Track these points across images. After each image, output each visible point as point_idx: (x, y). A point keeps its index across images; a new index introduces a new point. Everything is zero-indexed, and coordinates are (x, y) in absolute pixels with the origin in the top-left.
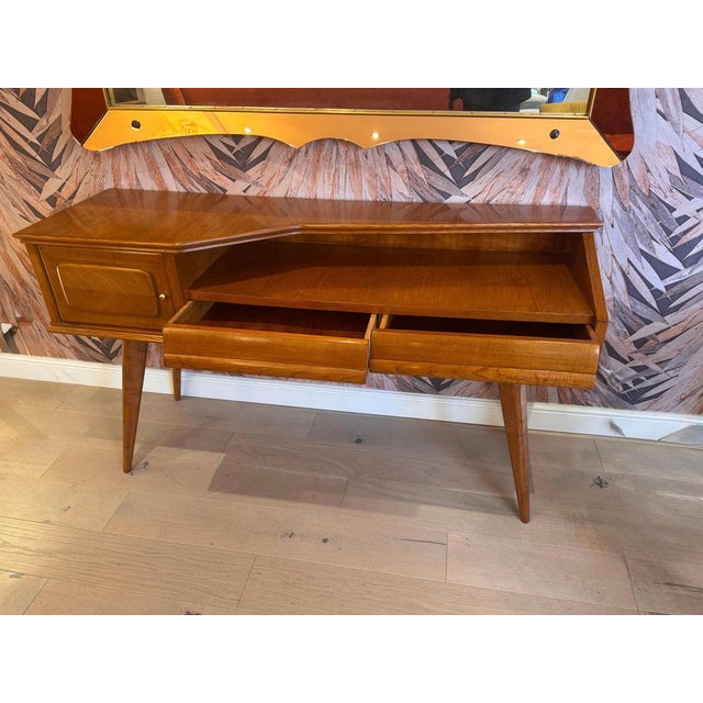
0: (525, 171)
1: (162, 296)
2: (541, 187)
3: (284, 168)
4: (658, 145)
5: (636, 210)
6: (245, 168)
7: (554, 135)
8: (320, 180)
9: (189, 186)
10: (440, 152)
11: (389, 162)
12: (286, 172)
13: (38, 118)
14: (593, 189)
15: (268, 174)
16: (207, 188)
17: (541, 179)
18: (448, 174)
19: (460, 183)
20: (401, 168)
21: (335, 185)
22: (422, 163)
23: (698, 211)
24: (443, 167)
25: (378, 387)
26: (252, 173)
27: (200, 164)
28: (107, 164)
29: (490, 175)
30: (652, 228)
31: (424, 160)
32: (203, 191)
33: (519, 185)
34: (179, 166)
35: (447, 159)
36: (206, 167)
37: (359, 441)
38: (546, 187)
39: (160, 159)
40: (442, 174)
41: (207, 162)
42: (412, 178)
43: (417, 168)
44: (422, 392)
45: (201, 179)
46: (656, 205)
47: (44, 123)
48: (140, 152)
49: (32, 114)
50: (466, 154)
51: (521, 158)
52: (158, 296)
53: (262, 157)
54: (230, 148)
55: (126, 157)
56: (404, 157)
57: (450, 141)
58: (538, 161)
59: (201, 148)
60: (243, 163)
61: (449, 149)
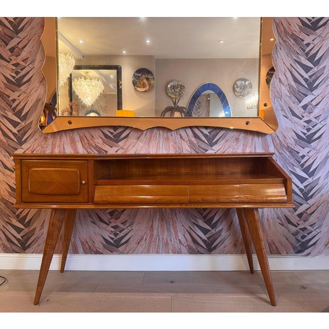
0: (237, 139)
1: (84, 182)
2: (245, 146)
3: (135, 141)
4: (286, 127)
5: (285, 154)
6: (117, 141)
7: (247, 123)
8: (151, 144)
9: (89, 150)
10: (202, 133)
11: (181, 137)
12: (136, 143)
13: (21, 122)
14: (266, 146)
15: (128, 143)
16: (98, 151)
17: (244, 142)
18: (206, 141)
19: (212, 145)
20: (186, 139)
21: (158, 148)
23: (308, 153)
24: (204, 139)
25: (178, 253)
26: (121, 144)
27: (97, 141)
28: (50, 141)
29: (223, 141)
30: (292, 161)
31: (196, 136)
32: (96, 153)
33: (236, 145)
34: (86, 141)
35: (205, 136)
36: (99, 142)
37: (172, 282)
38: (246, 145)
39: (77, 138)
40: (203, 141)
41: (100, 140)
42: (191, 144)
43: (193, 139)
44: (202, 254)
45: (96, 147)
46: (291, 151)
47: (23, 124)
48: (68, 135)
49: (18, 120)
50: (212, 134)
51: (235, 134)
52: (81, 183)
53: (126, 137)
54: (112, 133)
55: (60, 139)
56: (187, 135)
57: (206, 128)
58: (242, 135)
59: (97, 134)
60: (117, 139)
61: (206, 132)
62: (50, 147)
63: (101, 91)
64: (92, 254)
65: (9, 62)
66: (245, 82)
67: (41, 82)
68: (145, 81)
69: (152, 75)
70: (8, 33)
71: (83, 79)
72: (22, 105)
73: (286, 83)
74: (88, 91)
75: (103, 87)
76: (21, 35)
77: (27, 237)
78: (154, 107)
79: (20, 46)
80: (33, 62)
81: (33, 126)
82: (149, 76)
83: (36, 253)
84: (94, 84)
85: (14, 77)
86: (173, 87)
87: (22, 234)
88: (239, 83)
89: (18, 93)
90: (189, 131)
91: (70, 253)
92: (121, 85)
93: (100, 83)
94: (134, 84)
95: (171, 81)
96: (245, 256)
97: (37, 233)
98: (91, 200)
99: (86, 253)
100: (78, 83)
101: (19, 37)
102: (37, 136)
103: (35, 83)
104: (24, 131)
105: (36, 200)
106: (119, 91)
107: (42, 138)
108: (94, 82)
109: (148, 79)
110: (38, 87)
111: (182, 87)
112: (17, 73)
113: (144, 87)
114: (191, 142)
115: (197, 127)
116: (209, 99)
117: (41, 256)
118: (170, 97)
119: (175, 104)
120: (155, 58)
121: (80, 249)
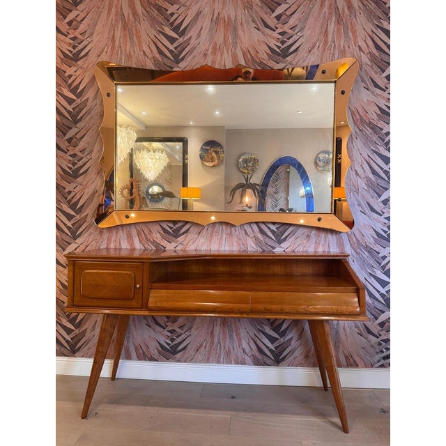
0: (308, 237)
1: (138, 286)
3: (196, 236)
5: (363, 254)
6: (177, 237)
7: (319, 220)
8: (213, 242)
9: (146, 246)
10: (269, 228)
11: (246, 233)
12: (196, 238)
13: (75, 215)
15: (188, 239)
16: (156, 247)
17: (316, 240)
18: (274, 238)
19: (280, 242)
20: (252, 235)
21: (220, 244)
22: (261, 233)
24: (271, 235)
26: (180, 239)
27: (155, 236)
28: (106, 236)
29: (293, 239)
31: (262, 232)
32: (154, 248)
33: (307, 243)
34: (144, 236)
35: (273, 232)
36: (157, 237)
37: (233, 398)
38: (319, 244)
39: (134, 232)
40: (271, 238)
41: (158, 235)
42: (257, 241)
43: (259, 236)
44: (268, 365)
45: (154, 243)
47: (78, 217)
48: (125, 230)
49: (73, 213)
50: (281, 229)
51: (306, 230)
52: (135, 287)
53: (186, 232)
54: (171, 228)
55: (117, 233)
56: (253, 230)
57: (274, 223)
58: (314, 232)
59: (156, 228)
60: (176, 234)
61: (273, 228)
62: (105, 242)
63: (165, 164)
64: (146, 360)
65: (66, 153)
66: (329, 155)
67: (98, 173)
68: (214, 154)
69: (222, 148)
70: (67, 123)
71: (145, 152)
72: (78, 197)
73: (363, 176)
74: (151, 165)
75: (168, 160)
76: (80, 125)
77: (77, 339)
78: (223, 183)
79: (78, 136)
80: (91, 152)
81: (88, 219)
82: (218, 149)
83: (86, 357)
84: (157, 157)
85: (70, 168)
86: (246, 161)
87: (72, 335)
88: (321, 156)
89: (74, 185)
90: (255, 227)
91: (123, 359)
92: (187, 159)
93: (164, 156)
94: (202, 157)
95: (243, 154)
96: (318, 369)
97: (88, 335)
98: (144, 306)
99: (139, 359)
100: (140, 156)
101: (77, 127)
102: (91, 230)
103: (92, 174)
104: (78, 225)
105: (87, 304)
106: (185, 166)
107: (98, 232)
108: (158, 155)
109: (216, 152)
110: (95, 179)
111: (255, 161)
112: (74, 164)
113: (212, 162)
114: (257, 239)
115: (263, 222)
116: (288, 170)
117: (92, 360)
118: (242, 172)
119: (247, 180)
120: (226, 128)
121: (134, 354)
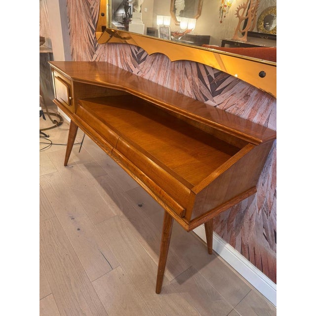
0: (247, 96)
2: (254, 110)
3: (150, 66)
6: (139, 63)
8: (160, 75)
9: (124, 66)
10: (207, 73)
11: (186, 73)
15: (145, 67)
16: (128, 68)
17: (256, 104)
18: (209, 86)
19: (214, 94)
20: (190, 77)
21: (165, 79)
22: (199, 77)
24: (207, 83)
29: (228, 94)
33: (243, 104)
34: (122, 57)
35: (210, 78)
36: (129, 59)
38: (257, 111)
39: (118, 52)
40: (206, 86)
42: (193, 84)
43: (196, 79)
45: (127, 64)
48: (114, 48)
50: (219, 77)
51: (246, 87)
53: (144, 59)
54: (136, 52)
56: (192, 72)
58: (255, 92)
60: (139, 60)
61: (212, 72)
90: (195, 67)
